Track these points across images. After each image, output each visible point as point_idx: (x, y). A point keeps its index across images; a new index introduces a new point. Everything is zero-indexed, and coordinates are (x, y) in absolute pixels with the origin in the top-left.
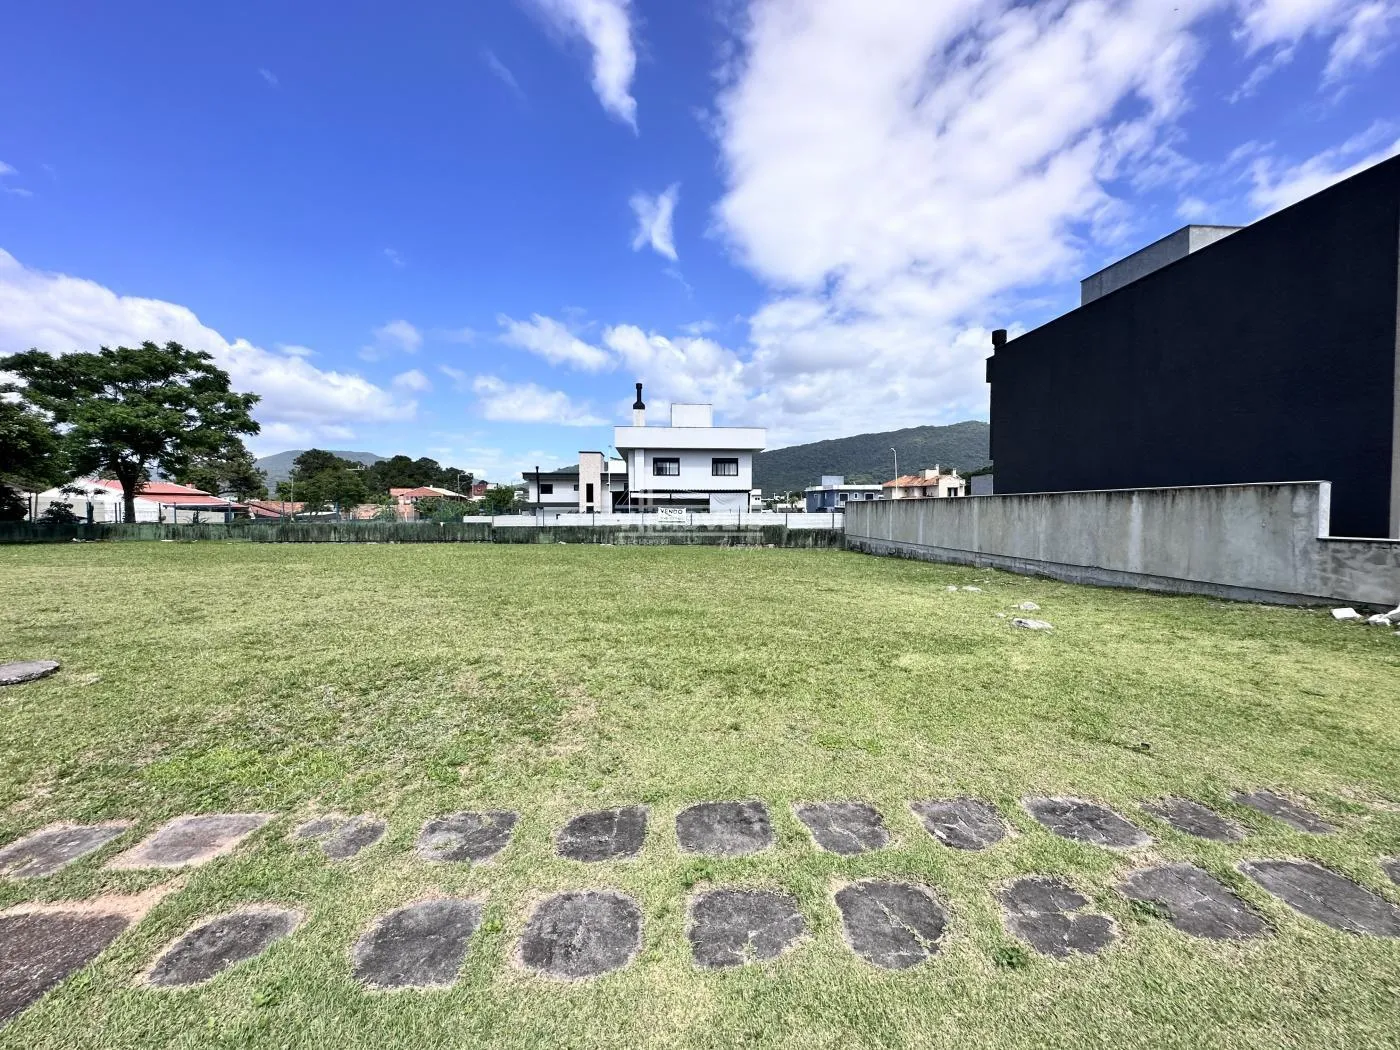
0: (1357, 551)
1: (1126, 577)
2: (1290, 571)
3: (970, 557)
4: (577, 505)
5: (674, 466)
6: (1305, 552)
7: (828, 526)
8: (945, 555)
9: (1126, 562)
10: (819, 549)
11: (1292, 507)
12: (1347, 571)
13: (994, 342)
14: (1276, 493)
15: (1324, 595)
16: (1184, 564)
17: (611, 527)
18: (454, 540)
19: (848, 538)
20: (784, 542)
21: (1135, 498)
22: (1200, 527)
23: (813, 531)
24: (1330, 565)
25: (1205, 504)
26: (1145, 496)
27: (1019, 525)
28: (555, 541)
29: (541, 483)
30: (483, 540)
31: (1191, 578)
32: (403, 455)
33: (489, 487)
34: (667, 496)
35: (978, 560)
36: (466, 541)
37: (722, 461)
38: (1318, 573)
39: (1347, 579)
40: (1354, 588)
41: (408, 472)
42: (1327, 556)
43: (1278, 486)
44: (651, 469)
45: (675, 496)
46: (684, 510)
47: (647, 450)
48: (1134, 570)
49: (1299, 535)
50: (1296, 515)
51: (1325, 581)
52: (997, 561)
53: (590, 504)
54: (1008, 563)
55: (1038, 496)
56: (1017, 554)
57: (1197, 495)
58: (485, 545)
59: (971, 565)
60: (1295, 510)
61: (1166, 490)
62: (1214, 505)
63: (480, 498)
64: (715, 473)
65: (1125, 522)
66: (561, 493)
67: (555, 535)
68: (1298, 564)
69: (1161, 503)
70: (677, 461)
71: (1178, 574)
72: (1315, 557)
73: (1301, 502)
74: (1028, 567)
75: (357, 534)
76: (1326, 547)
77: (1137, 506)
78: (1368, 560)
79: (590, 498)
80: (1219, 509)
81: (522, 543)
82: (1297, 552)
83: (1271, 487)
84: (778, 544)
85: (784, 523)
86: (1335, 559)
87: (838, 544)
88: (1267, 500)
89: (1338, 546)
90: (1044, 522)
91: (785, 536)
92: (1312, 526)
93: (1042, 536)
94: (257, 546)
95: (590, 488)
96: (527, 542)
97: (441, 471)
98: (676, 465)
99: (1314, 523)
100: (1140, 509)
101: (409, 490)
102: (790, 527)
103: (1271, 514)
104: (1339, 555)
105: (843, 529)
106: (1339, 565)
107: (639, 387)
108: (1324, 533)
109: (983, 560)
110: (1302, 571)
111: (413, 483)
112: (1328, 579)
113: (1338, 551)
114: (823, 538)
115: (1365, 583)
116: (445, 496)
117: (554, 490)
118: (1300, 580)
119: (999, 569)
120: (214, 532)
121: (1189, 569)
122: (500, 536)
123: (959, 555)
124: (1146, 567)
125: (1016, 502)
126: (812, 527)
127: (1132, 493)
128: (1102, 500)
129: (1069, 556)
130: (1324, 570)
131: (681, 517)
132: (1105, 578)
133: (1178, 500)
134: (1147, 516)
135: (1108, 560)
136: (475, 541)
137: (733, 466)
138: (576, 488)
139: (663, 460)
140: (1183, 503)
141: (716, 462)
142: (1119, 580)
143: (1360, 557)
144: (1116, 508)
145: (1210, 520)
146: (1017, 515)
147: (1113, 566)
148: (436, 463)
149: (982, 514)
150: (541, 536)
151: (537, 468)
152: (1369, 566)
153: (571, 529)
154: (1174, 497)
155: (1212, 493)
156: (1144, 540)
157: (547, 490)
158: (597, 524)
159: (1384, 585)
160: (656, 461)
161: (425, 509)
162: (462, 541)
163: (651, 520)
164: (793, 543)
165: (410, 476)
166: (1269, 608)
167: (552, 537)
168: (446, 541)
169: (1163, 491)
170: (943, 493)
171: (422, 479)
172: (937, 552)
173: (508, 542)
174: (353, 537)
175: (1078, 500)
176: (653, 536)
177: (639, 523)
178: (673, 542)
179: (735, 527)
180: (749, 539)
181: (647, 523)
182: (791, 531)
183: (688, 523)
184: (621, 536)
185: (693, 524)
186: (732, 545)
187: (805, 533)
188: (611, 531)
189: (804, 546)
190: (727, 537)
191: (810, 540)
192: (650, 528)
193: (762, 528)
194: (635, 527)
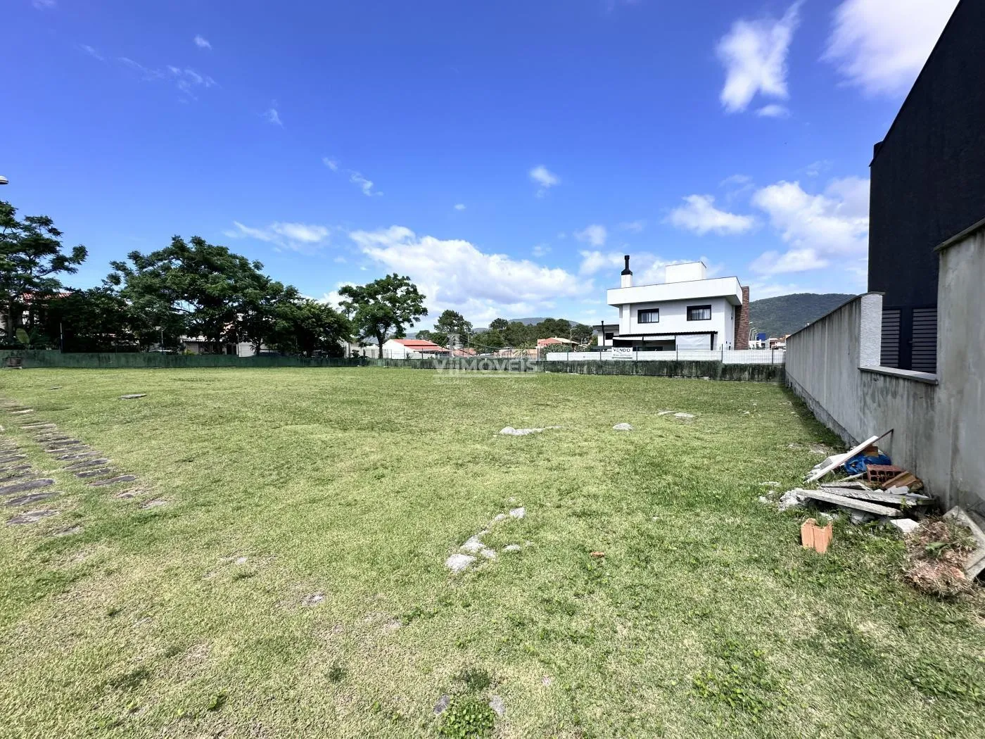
7: (768, 361)
10: (756, 383)
17: (578, 361)
20: (719, 375)
23: (751, 366)
28: (545, 371)
46: (631, 349)
64: (688, 318)
67: (544, 366)
84: (713, 377)
85: (720, 359)
87: (777, 379)
91: (720, 371)
94: (413, 370)
102: (725, 362)
105: (784, 365)
114: (760, 373)
120: (400, 363)
126: (749, 362)
131: (629, 354)
141: (690, 309)
153: (553, 363)
158: (570, 359)
160: (640, 312)
163: (607, 357)
164: (728, 376)
167: (543, 368)
176: (607, 368)
177: (598, 359)
178: (623, 373)
179: (673, 361)
180: (686, 372)
181: (604, 359)
182: (726, 366)
183: (634, 359)
184: (585, 368)
185: (638, 360)
186: (670, 376)
187: (741, 368)
188: (578, 365)
189: (740, 380)
190: (665, 371)
191: (746, 375)
192: (606, 363)
193: (697, 363)
194: (594, 362)
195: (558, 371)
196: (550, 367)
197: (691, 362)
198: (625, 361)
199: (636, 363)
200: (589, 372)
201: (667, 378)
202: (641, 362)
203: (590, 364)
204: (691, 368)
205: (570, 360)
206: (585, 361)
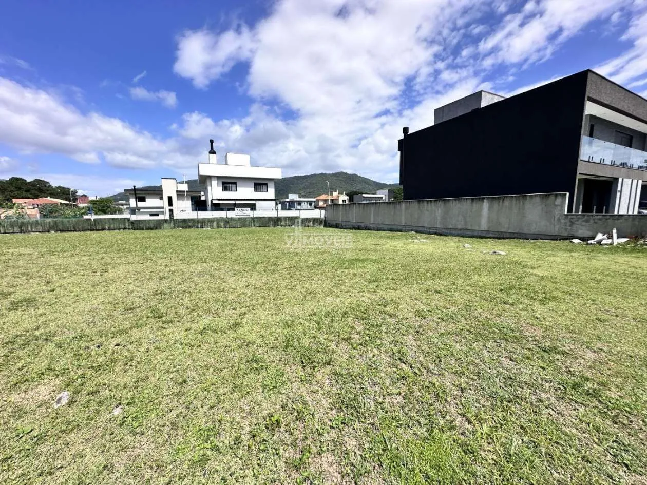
0: (579, 218)
1: (479, 232)
2: (552, 226)
3: (399, 228)
4: (162, 208)
5: (233, 186)
6: (559, 220)
8: (386, 227)
9: (479, 226)
10: (316, 227)
11: (555, 202)
12: (575, 226)
13: (403, 133)
14: (548, 197)
15: (565, 235)
16: (507, 226)
17: (208, 219)
18: (103, 229)
19: (328, 222)
21: (485, 201)
22: (515, 211)
23: (313, 218)
24: (569, 224)
25: (517, 202)
26: (490, 199)
27: (427, 213)
28: (174, 228)
29: (137, 196)
30: (125, 229)
31: (509, 231)
32: (18, 176)
33: (91, 198)
34: (233, 202)
35: (404, 229)
36: (112, 230)
37: (260, 184)
38: (563, 227)
39: (575, 228)
40: (577, 231)
41: (25, 188)
42: (567, 221)
43: (549, 195)
44: (221, 188)
45: (237, 202)
46: (249, 209)
47: (218, 178)
48: (484, 230)
49: (557, 213)
50: (556, 206)
51: (566, 230)
52: (414, 229)
53: (171, 208)
54: (421, 229)
55: (437, 200)
56: (426, 225)
57: (514, 199)
58: (127, 231)
59: (401, 231)
60: (556, 203)
61: (500, 197)
62: (521, 203)
63: (86, 205)
64: (256, 190)
65: (481, 210)
66: (151, 202)
67: (174, 224)
68: (556, 224)
69: (497, 202)
70: (235, 183)
71: (503, 230)
72: (563, 221)
73: (559, 201)
74: (431, 230)
75: (20, 227)
76: (567, 218)
77: (486, 205)
78: (583, 221)
79: (170, 204)
80: (523, 204)
81: (152, 229)
82: (556, 220)
83: (546, 195)
85: (299, 215)
86: (571, 221)
87: (324, 224)
88: (545, 200)
89: (572, 217)
90: (440, 211)
92: (562, 210)
93: (439, 218)
95: (170, 199)
96: (156, 229)
97: (52, 187)
98: (235, 185)
99: (563, 208)
100: (488, 205)
101: (31, 200)
102: (302, 217)
103: (546, 205)
104: (572, 220)
105: (326, 218)
106: (572, 223)
107: (212, 142)
108: (566, 213)
109: (407, 229)
110: (557, 227)
111: (30, 196)
112: (567, 229)
113: (572, 219)
114: (317, 222)
115: (581, 230)
116: (61, 204)
117: (147, 200)
118: (556, 230)
119: (417, 232)
121: (509, 228)
122: (137, 226)
123: (394, 227)
124: (489, 228)
125: (425, 204)
127: (484, 198)
128: (469, 202)
129: (452, 225)
130: (566, 226)
131: (248, 213)
132: (469, 233)
133: (505, 201)
134: (490, 208)
135: (471, 226)
136: (119, 229)
137: (265, 187)
138: (161, 198)
139: (228, 183)
140: (507, 203)
141: (256, 185)
142: (476, 233)
143: (580, 220)
144: (476, 205)
145: (519, 209)
146: (426, 208)
147: (473, 228)
148: (48, 183)
149: (407, 209)
150: (165, 225)
151: (134, 187)
152: (584, 223)
153: (184, 220)
154: (503, 200)
155: (521, 197)
156: (489, 217)
157: (142, 199)
159: (589, 230)
160: (223, 183)
161: (47, 212)
162: (109, 229)
163: (231, 214)
164: (304, 225)
165: (26, 191)
166: (547, 241)
167: (172, 225)
168: (97, 230)
169: (498, 197)
170: (340, 202)
171: (37, 193)
172: (381, 226)
173: (143, 229)
174: (16, 229)
175: (457, 201)
176: (234, 223)
177: (224, 216)
178: (244, 226)
179: (276, 217)
180: (283, 223)
181: (229, 216)
182: (302, 219)
183: (251, 216)
184: (215, 224)
185: (254, 217)
186: (275, 226)
187: (309, 220)
188: (208, 221)
189: (308, 226)
190: (272, 223)
191: (311, 224)
192: (232, 219)
193: (289, 217)
194: (222, 219)
195: (190, 227)
196: (181, 224)
197: (285, 218)
198: (246, 218)
199: (253, 219)
200: (218, 227)
201: (273, 228)
202: (256, 218)
203: (218, 220)
204: (285, 221)
205: (199, 217)
206: (214, 219)
